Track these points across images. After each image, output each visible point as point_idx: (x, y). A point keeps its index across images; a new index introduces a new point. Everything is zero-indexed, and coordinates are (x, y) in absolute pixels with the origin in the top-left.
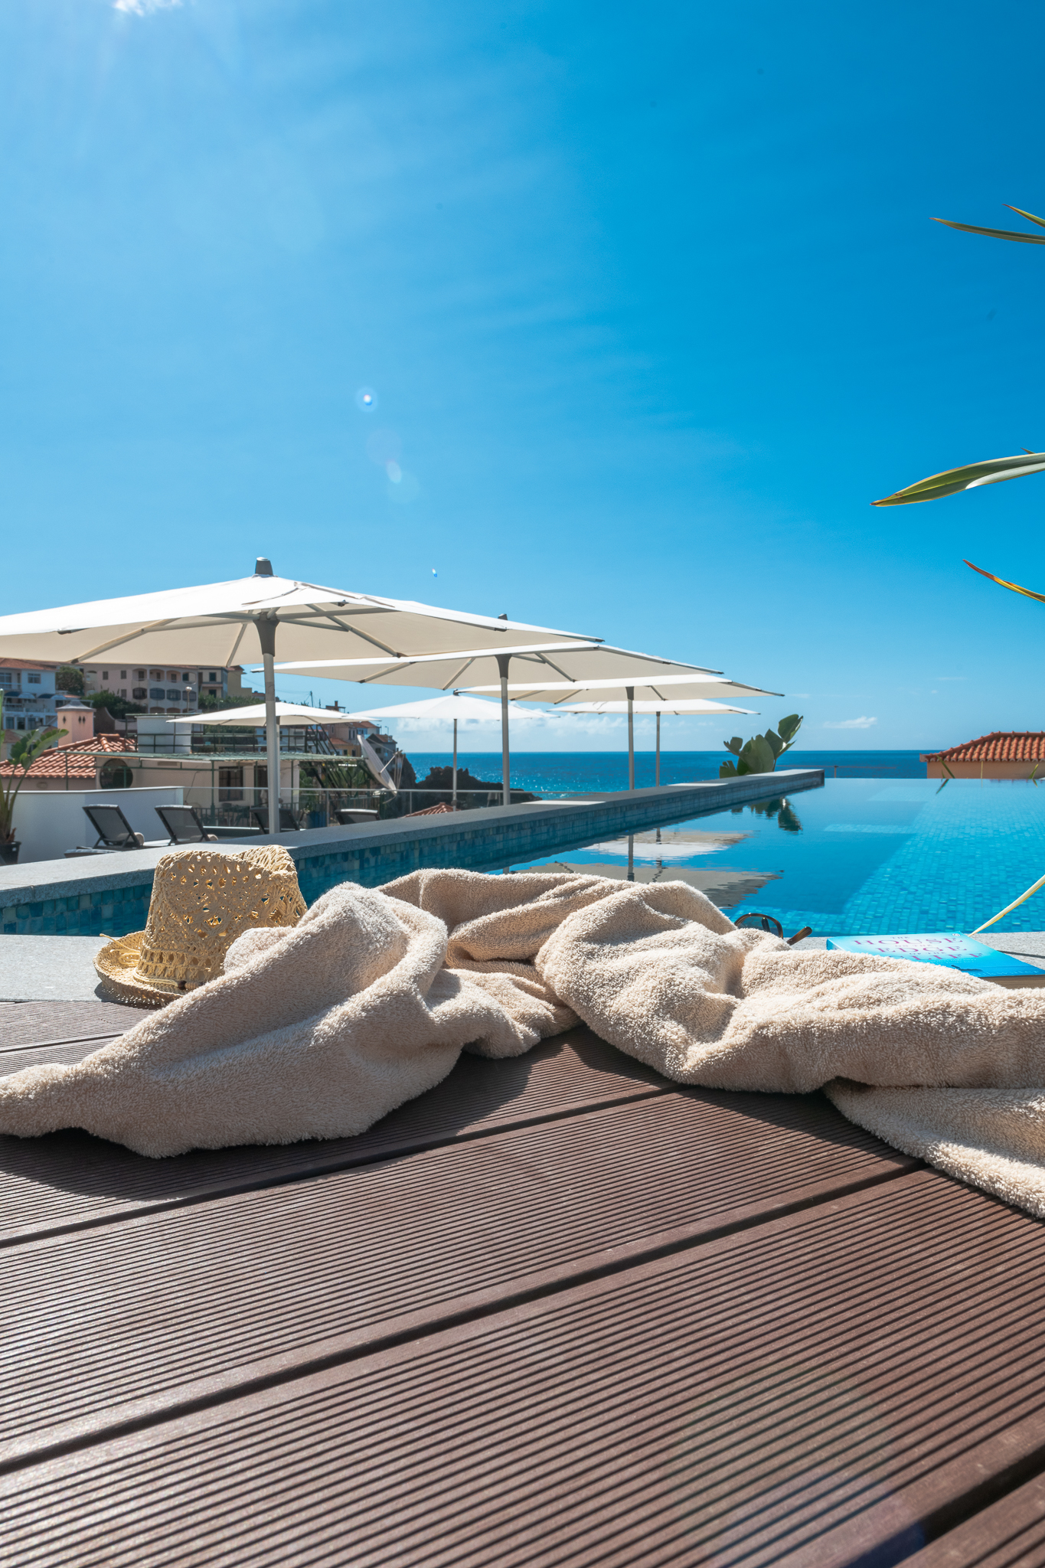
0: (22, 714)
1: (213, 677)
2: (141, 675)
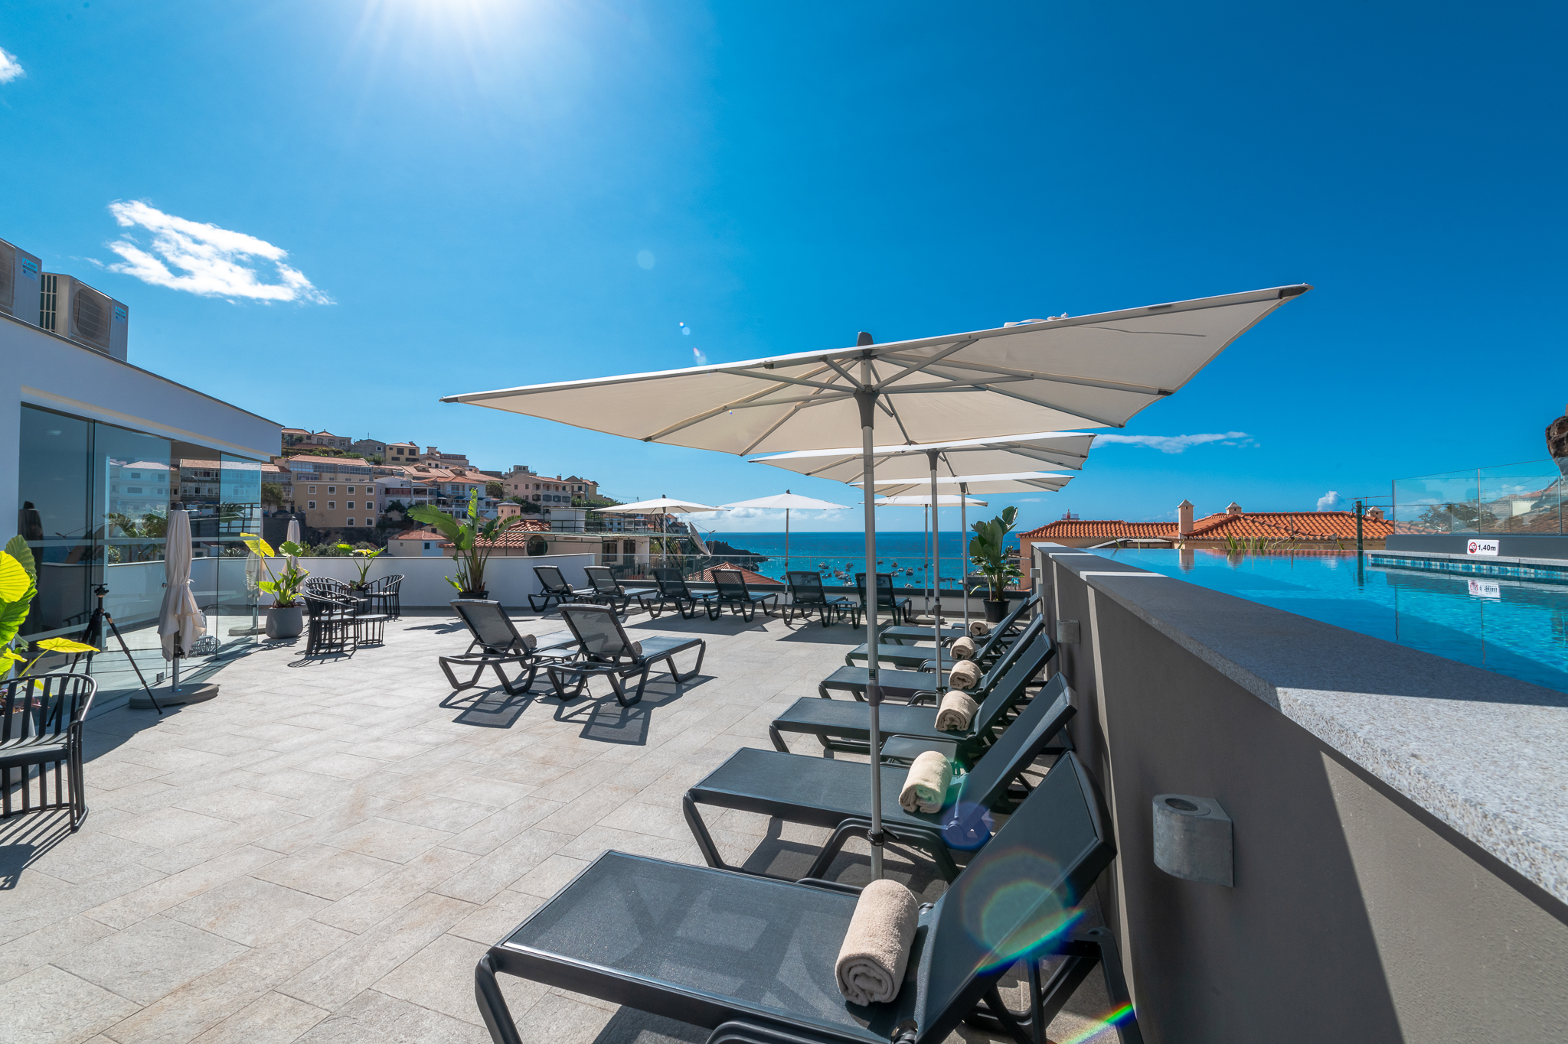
1: (580, 488)
2: (538, 486)
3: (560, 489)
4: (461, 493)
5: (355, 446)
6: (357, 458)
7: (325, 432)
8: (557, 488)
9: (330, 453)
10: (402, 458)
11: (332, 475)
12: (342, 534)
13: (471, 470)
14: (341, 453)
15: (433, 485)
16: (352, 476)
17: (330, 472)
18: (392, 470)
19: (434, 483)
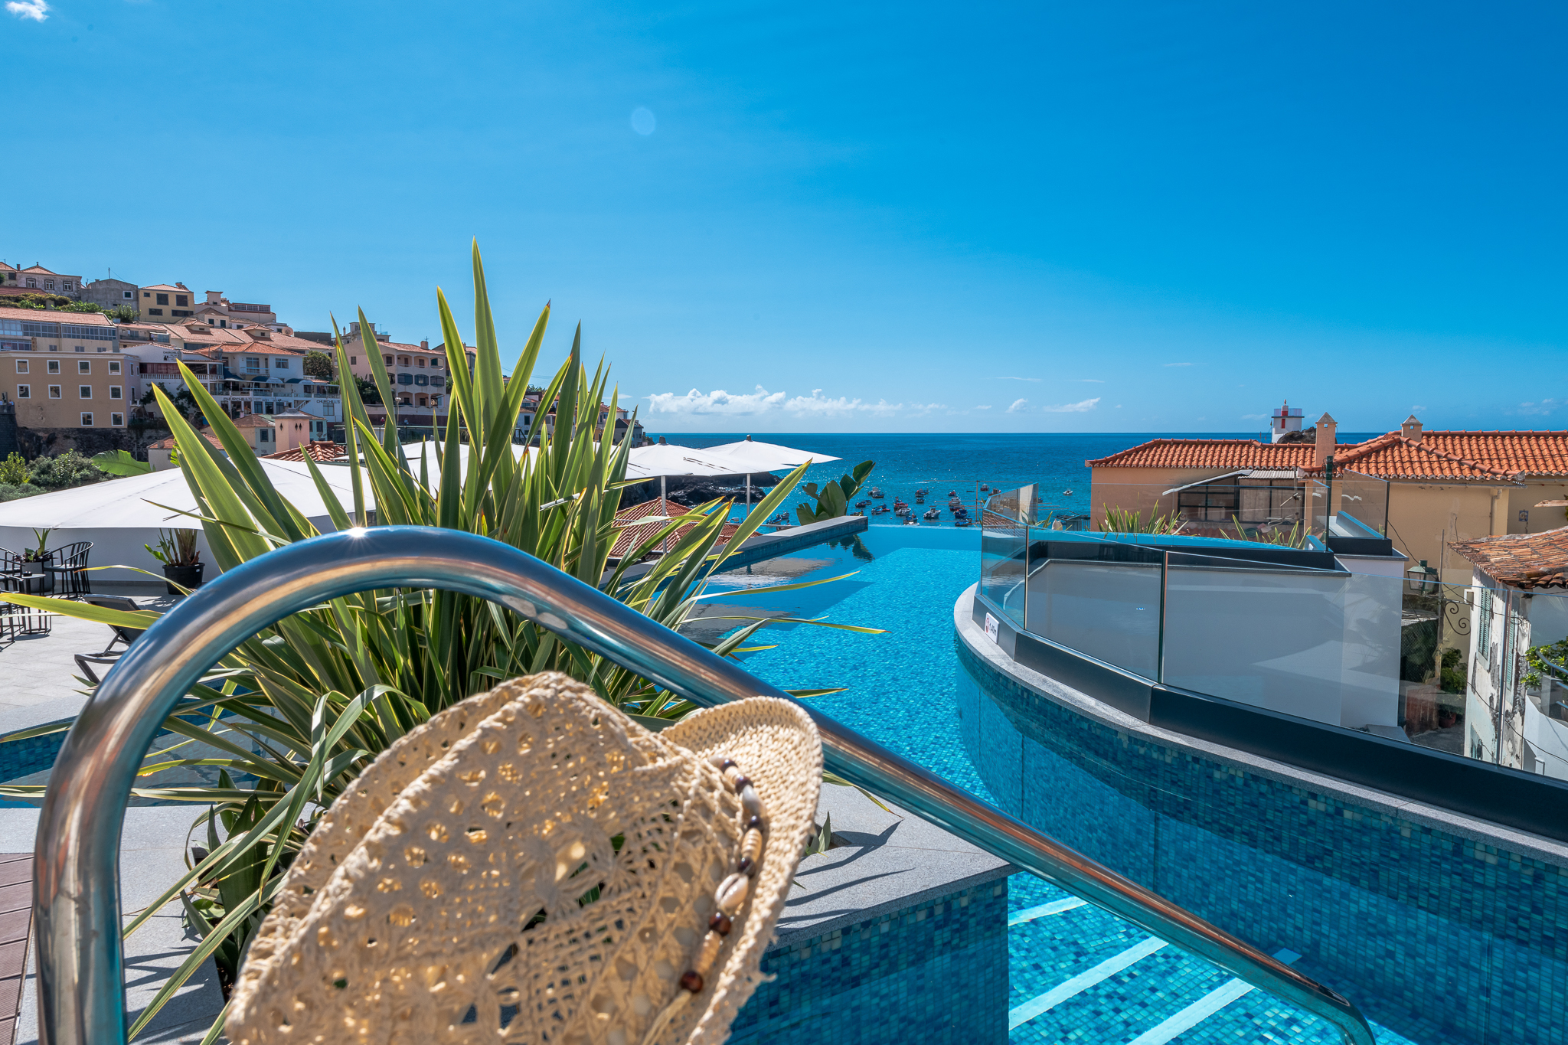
0: (271, 399)
2: (389, 360)
3: (428, 363)
4: (262, 372)
5: (87, 290)
6: (92, 311)
7: (38, 266)
8: (422, 362)
9: (48, 302)
10: (167, 310)
11: (53, 341)
12: (75, 439)
13: (280, 331)
14: (66, 302)
15: (217, 358)
16: (85, 343)
17: (50, 336)
18: (148, 331)
19: (218, 354)
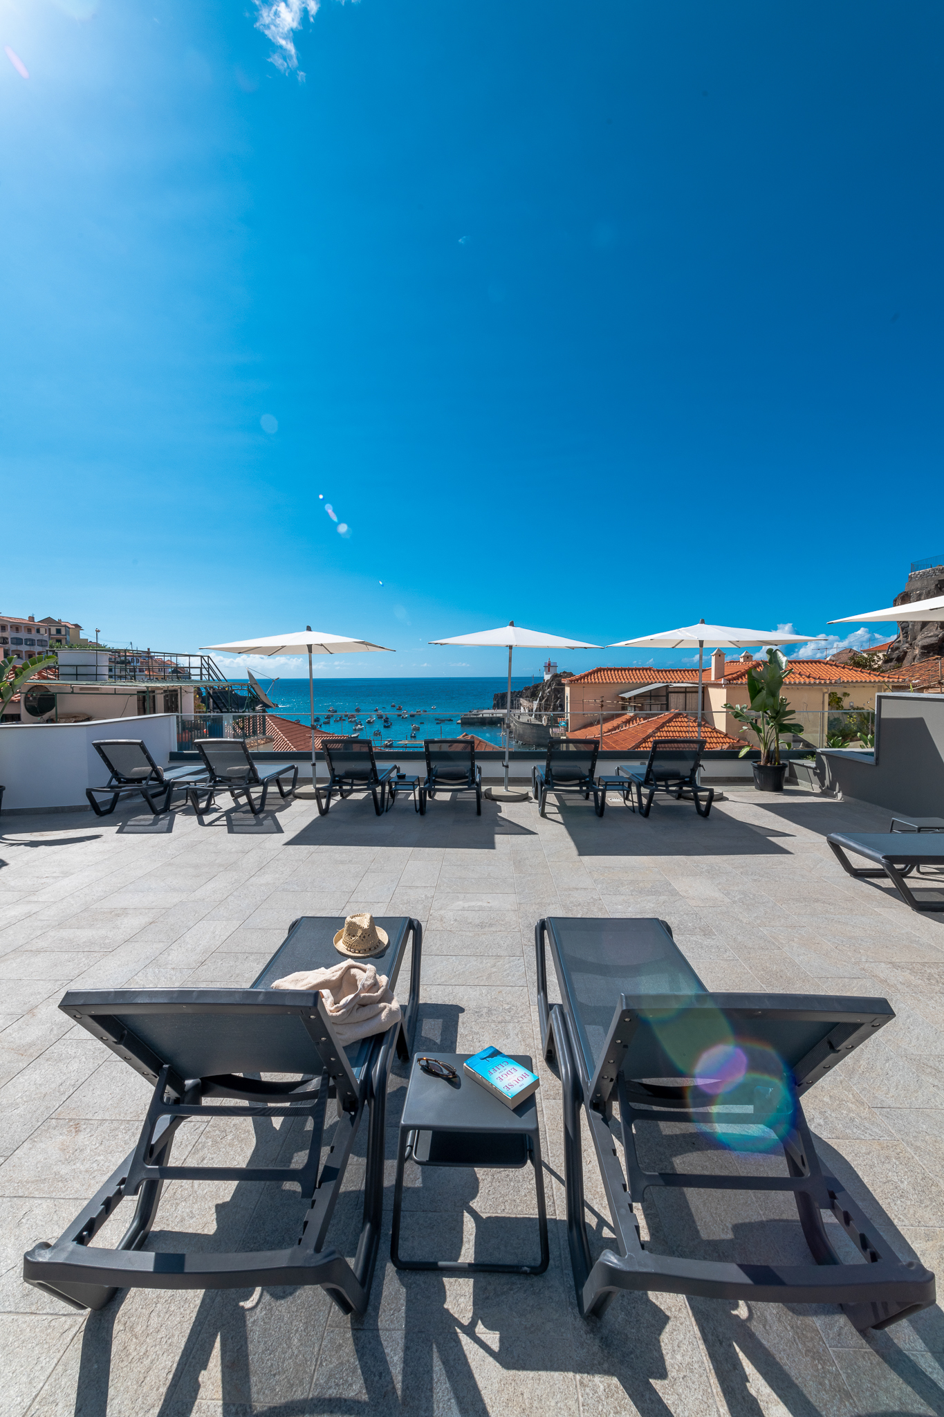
1: (59, 631)
2: (3, 628)
3: (34, 632)
